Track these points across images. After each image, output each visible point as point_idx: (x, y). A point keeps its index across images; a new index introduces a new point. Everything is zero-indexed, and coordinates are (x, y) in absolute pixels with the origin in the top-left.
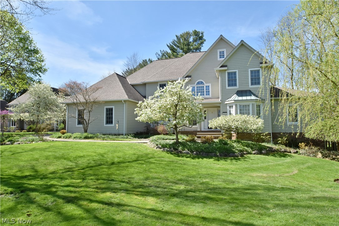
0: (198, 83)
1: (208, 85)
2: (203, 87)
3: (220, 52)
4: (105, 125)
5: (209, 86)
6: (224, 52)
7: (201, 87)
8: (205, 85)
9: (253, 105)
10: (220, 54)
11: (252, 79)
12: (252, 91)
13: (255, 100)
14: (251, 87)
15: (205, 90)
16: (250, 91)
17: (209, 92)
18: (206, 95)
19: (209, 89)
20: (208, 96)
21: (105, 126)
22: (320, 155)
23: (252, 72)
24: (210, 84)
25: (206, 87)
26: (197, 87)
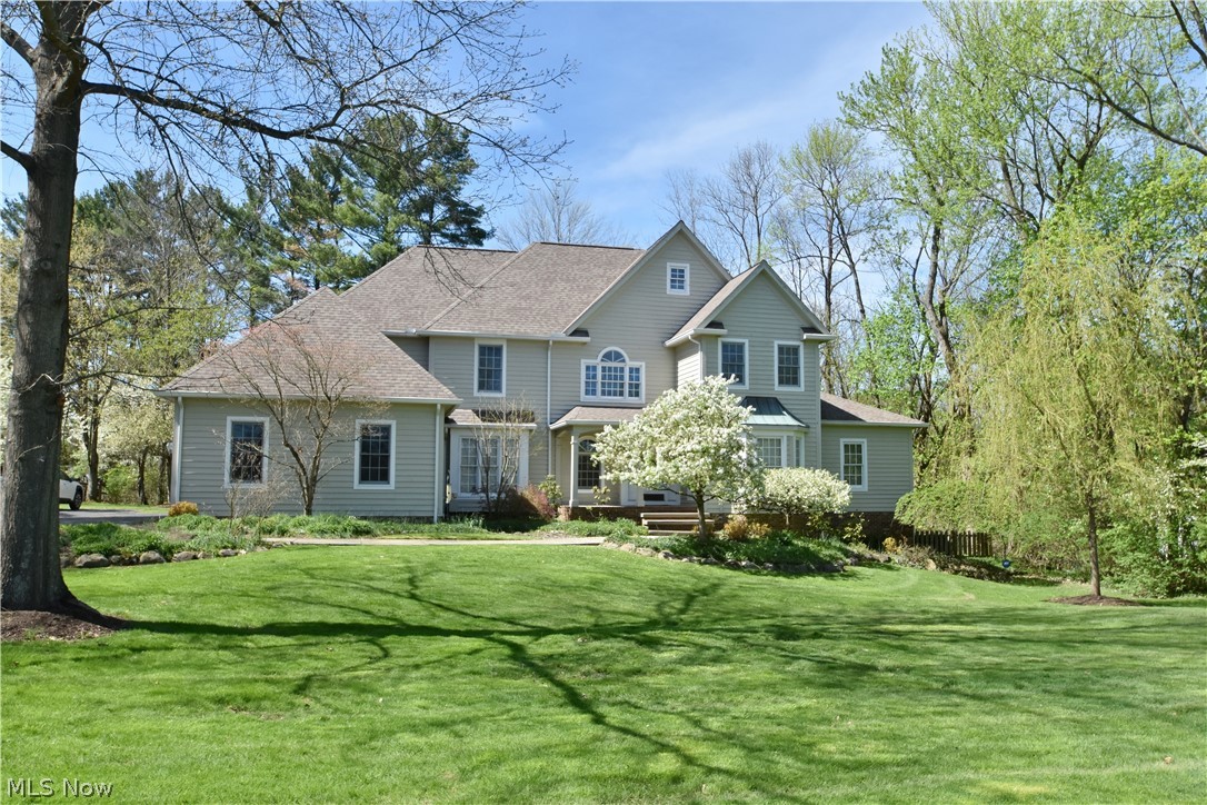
0: (608, 356)
1: (635, 364)
2: (622, 370)
3: (673, 270)
4: (357, 485)
5: (638, 370)
6: (683, 271)
7: (616, 369)
8: (629, 364)
9: (789, 438)
10: (672, 276)
11: (781, 370)
12: (782, 402)
13: (796, 429)
14: (779, 390)
15: (627, 380)
16: (776, 399)
17: (637, 386)
18: (631, 395)
19: (638, 379)
20: (634, 400)
21: (355, 488)
22: (932, 565)
23: (781, 349)
24: (643, 364)
25: (631, 370)
26: (604, 369)
